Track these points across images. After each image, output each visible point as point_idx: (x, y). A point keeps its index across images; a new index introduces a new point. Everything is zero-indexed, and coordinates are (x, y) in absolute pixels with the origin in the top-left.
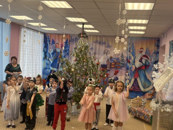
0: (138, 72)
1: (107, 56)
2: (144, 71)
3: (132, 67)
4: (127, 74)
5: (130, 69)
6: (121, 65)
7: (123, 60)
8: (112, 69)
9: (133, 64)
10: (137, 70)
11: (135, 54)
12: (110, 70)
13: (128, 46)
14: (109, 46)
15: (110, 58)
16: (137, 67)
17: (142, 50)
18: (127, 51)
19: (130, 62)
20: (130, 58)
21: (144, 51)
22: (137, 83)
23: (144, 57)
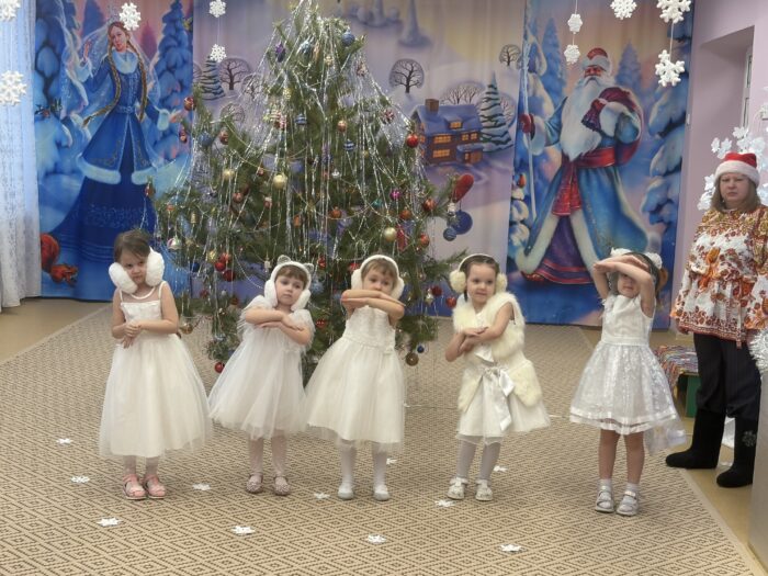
0: (579, 179)
1: (410, 98)
2: (611, 178)
3: (545, 155)
4: (520, 194)
5: (535, 164)
6: (486, 146)
7: (495, 116)
8: (440, 170)
9: (553, 139)
10: (573, 169)
11: (562, 83)
13: (525, 37)
14: (418, 41)
15: (426, 108)
16: (573, 156)
17: (598, 60)
18: (519, 67)
19: (533, 125)
20: (536, 107)
21: (611, 66)
22: (569, 241)
23: (609, 100)
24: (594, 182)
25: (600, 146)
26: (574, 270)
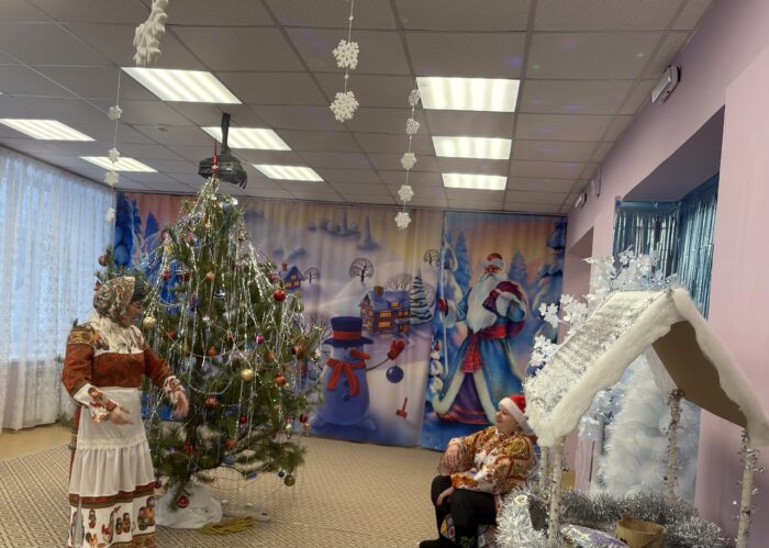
0: (480, 347)
1: (364, 285)
2: (503, 346)
4: (436, 355)
5: (448, 334)
6: (412, 320)
7: (420, 299)
8: (383, 336)
9: (461, 317)
10: (476, 340)
11: (469, 277)
12: (374, 339)
13: (443, 244)
14: (371, 246)
15: (374, 292)
16: (476, 330)
17: (495, 262)
18: (437, 265)
19: (447, 307)
20: (449, 293)
21: (505, 265)
22: (472, 391)
23: (503, 290)
24: (491, 349)
25: (496, 323)
26: (475, 413)
